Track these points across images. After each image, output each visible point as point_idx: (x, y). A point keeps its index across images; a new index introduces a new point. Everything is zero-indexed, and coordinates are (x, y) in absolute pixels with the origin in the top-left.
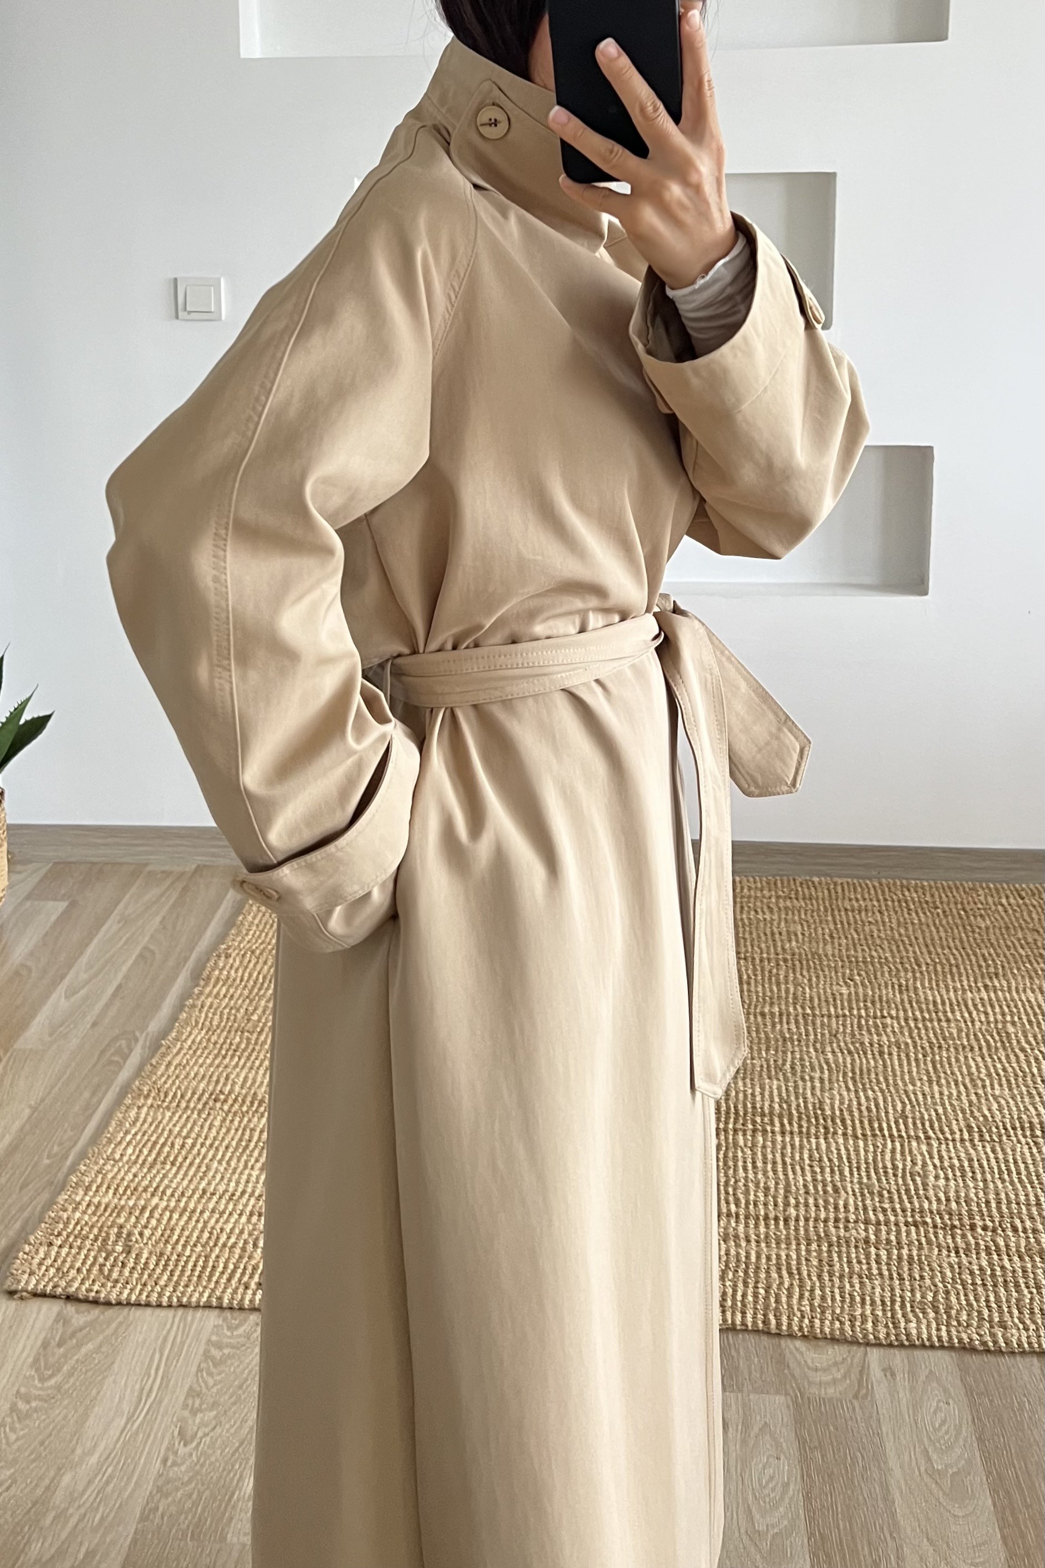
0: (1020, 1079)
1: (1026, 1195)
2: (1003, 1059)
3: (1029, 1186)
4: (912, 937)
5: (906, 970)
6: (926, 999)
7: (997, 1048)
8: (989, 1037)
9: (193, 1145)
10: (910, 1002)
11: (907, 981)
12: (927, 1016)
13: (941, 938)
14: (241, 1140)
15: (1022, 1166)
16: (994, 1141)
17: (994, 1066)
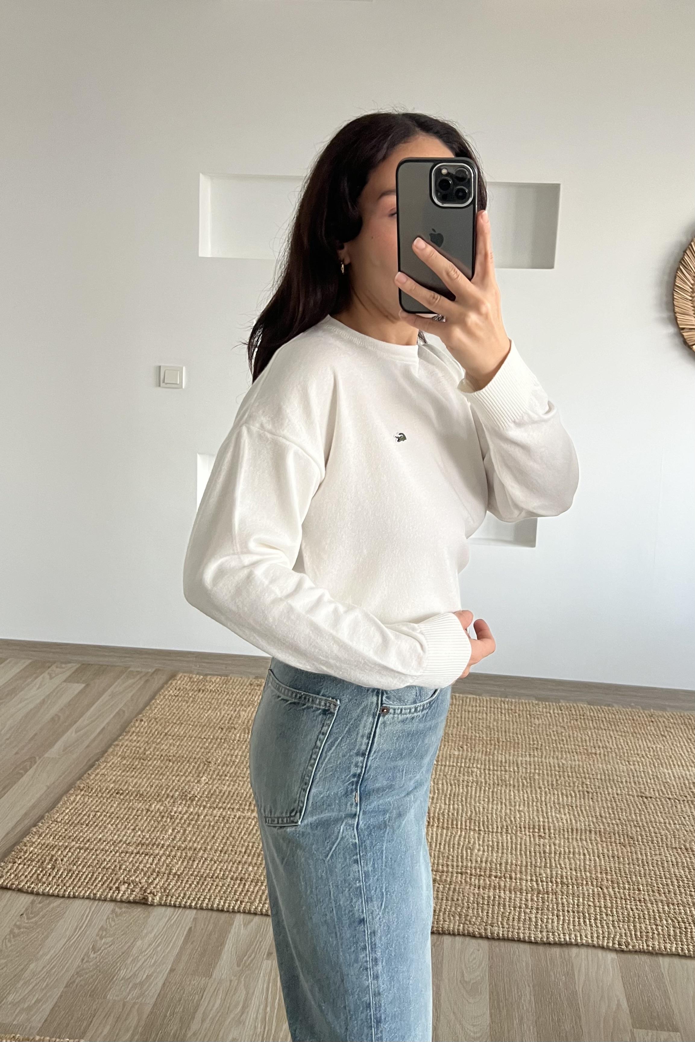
0: (535, 804)
1: (522, 861)
2: (529, 792)
3: (524, 857)
4: (499, 728)
5: (491, 744)
6: (497, 759)
7: (527, 787)
8: (524, 781)
9: (99, 817)
10: (489, 761)
11: (490, 749)
12: (496, 768)
13: (513, 729)
14: (126, 814)
15: (523, 846)
16: (512, 833)
17: (523, 796)
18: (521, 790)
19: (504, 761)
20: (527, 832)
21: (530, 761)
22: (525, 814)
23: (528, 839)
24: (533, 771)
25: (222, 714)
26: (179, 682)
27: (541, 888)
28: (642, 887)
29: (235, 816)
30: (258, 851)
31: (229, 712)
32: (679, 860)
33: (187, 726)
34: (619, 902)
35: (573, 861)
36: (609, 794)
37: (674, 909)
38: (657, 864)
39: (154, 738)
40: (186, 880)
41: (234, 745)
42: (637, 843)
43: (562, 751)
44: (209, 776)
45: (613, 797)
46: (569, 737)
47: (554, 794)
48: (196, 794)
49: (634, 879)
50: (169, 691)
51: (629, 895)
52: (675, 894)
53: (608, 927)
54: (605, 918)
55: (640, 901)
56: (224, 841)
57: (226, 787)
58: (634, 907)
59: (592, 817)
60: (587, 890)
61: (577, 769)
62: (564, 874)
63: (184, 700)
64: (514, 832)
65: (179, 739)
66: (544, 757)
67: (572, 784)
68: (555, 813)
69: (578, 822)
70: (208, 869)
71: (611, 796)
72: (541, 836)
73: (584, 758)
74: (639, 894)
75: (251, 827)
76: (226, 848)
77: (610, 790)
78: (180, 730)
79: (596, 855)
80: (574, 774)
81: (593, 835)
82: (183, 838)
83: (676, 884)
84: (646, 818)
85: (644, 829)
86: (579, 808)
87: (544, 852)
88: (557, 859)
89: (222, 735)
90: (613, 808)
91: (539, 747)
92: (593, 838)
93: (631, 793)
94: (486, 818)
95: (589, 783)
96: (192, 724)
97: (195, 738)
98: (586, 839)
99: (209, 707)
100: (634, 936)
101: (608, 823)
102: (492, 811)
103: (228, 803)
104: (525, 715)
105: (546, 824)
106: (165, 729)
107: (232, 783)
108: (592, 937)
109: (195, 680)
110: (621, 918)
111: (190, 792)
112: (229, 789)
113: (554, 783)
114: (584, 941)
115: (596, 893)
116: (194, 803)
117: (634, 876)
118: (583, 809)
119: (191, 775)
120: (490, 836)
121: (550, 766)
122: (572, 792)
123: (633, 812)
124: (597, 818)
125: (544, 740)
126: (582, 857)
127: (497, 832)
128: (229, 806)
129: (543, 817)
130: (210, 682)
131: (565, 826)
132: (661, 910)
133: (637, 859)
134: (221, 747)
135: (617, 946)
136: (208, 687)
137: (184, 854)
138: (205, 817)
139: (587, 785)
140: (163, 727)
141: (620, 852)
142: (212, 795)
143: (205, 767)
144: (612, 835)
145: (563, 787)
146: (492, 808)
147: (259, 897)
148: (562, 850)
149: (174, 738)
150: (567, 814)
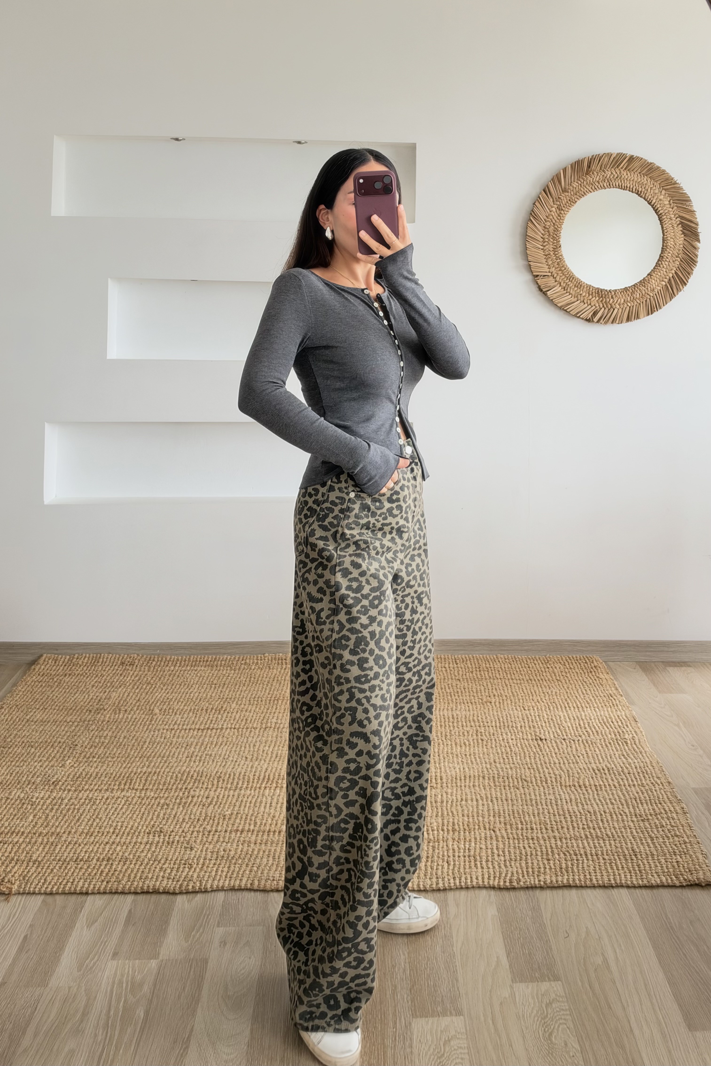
25: (91, 697)
26: (43, 667)
27: (431, 837)
28: (534, 826)
29: (103, 797)
30: (128, 830)
31: (97, 694)
32: (573, 798)
34: (511, 842)
35: (465, 807)
36: (503, 740)
37: (567, 843)
38: (551, 803)
40: (47, 865)
44: (75, 759)
45: (508, 743)
49: (527, 819)
51: (522, 835)
52: (568, 829)
53: (500, 867)
54: (497, 859)
55: (533, 839)
56: (90, 823)
57: (93, 769)
58: (526, 846)
59: (486, 763)
60: (480, 834)
62: (456, 821)
65: (42, 725)
67: (466, 734)
68: (448, 762)
70: (73, 852)
71: (506, 742)
73: (479, 708)
74: (532, 833)
75: (120, 806)
76: (92, 830)
77: (505, 736)
78: (43, 716)
79: (489, 800)
80: (468, 723)
81: (487, 781)
82: (45, 824)
83: (569, 819)
84: (540, 760)
85: (539, 771)
86: (472, 756)
87: (436, 802)
88: (449, 808)
89: (90, 717)
90: (507, 753)
92: (487, 784)
93: (525, 737)
95: (483, 731)
96: (57, 708)
97: (60, 722)
98: (479, 785)
99: (76, 690)
100: (525, 873)
101: (502, 768)
103: (95, 785)
105: (438, 774)
106: (27, 715)
107: (100, 764)
108: (483, 878)
110: (513, 857)
111: (53, 777)
112: (97, 770)
113: (448, 734)
114: (474, 883)
115: (488, 835)
116: (58, 787)
117: (527, 816)
118: (477, 756)
119: (55, 760)
122: (465, 741)
123: (527, 755)
124: (491, 764)
126: (475, 803)
128: (96, 788)
131: (458, 774)
132: (554, 846)
133: (531, 800)
134: (89, 729)
135: (508, 884)
137: (46, 840)
138: (69, 800)
139: (481, 733)
141: (513, 794)
142: (77, 778)
143: (71, 751)
144: (506, 778)
147: (127, 875)
148: (455, 798)
149: (37, 723)
150: (460, 763)
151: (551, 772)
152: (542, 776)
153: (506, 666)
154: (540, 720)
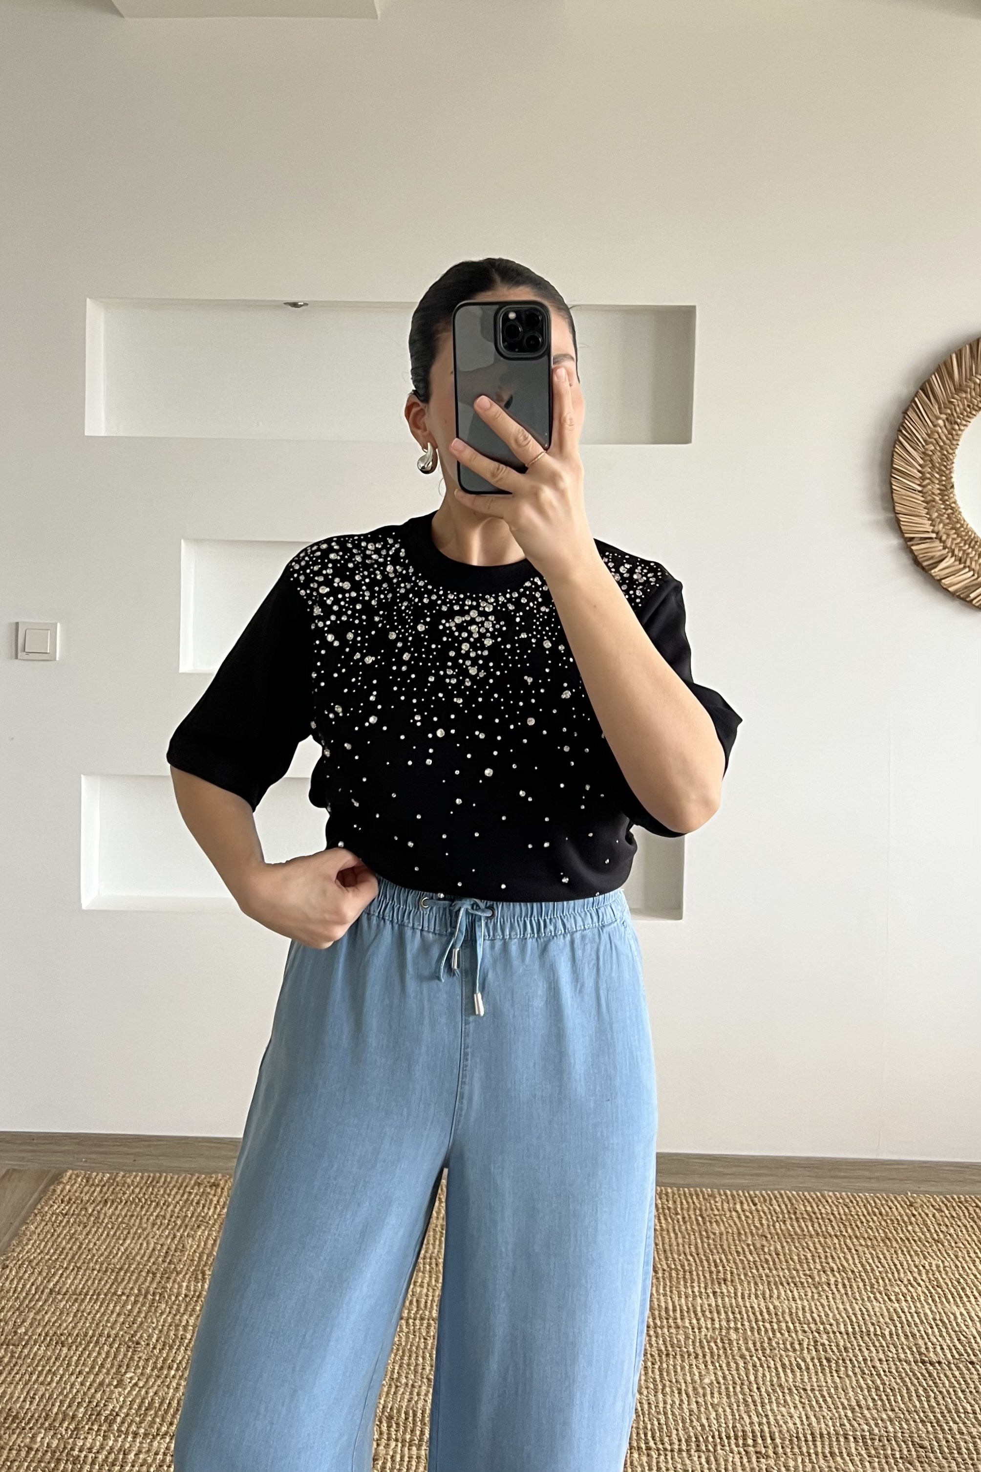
0: (738, 1389)
2: (724, 1366)
7: (719, 1356)
8: (713, 1344)
16: (708, 1449)
17: (716, 1373)
18: (709, 1362)
19: (671, 1307)
20: (733, 1446)
21: (717, 1306)
22: (724, 1411)
23: (737, 1460)
24: (724, 1323)
25: (152, 1246)
26: (68, 1187)
31: (163, 1239)
33: (88, 1272)
36: (865, 1360)
39: (30, 1301)
41: (179, 1306)
42: (931, 1455)
43: (769, 1283)
44: (139, 1371)
45: (874, 1367)
46: (778, 1254)
47: (769, 1367)
48: (117, 1410)
50: (52, 1206)
59: (844, 1408)
61: (801, 1316)
63: (80, 1222)
64: (712, 1450)
65: (76, 1300)
66: (739, 1294)
67: (797, 1347)
68: (778, 1405)
69: (822, 1421)
71: (869, 1363)
72: (760, 1453)
73: (810, 1294)
77: (866, 1353)
78: (76, 1282)
80: (797, 1325)
81: (853, 1445)
84: (938, 1404)
85: (940, 1426)
86: (817, 1393)
89: (154, 1285)
90: (877, 1389)
91: (729, 1276)
93: (902, 1356)
94: (656, 1423)
95: (827, 1343)
96: (97, 1267)
97: (106, 1295)
98: (841, 1453)
99: (125, 1232)
101: (874, 1419)
102: (665, 1408)
104: (693, 1216)
105: (766, 1428)
106: (49, 1281)
109: (97, 1181)
111: (105, 1405)
113: (766, 1345)
116: (115, 1427)
118: (825, 1393)
119: (105, 1371)
120: (669, 1458)
121: (754, 1314)
122: (798, 1359)
123: (914, 1394)
124: (853, 1410)
125: (735, 1263)
127: (680, 1450)
129: (758, 1415)
130: (123, 1186)
131: (800, 1429)
134: (156, 1311)
136: (119, 1196)
138: (136, 1455)
139: (823, 1345)
140: (44, 1278)
142: (146, 1409)
143: (130, 1354)
144: (886, 1442)
145: (783, 1353)
146: (665, 1403)
149: (67, 1297)
150: (799, 1406)
151: (964, 1430)
152: (949, 1437)
153: (842, 1211)
154: (922, 1322)
